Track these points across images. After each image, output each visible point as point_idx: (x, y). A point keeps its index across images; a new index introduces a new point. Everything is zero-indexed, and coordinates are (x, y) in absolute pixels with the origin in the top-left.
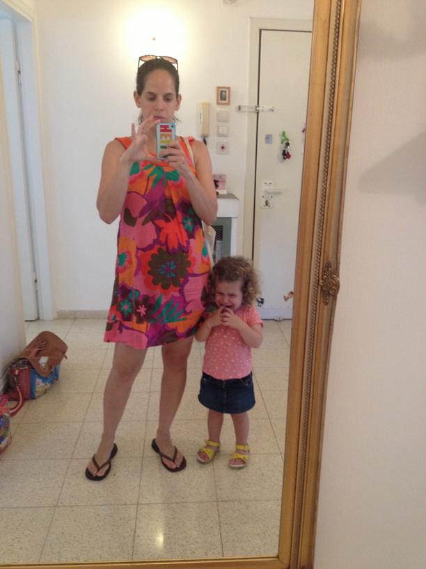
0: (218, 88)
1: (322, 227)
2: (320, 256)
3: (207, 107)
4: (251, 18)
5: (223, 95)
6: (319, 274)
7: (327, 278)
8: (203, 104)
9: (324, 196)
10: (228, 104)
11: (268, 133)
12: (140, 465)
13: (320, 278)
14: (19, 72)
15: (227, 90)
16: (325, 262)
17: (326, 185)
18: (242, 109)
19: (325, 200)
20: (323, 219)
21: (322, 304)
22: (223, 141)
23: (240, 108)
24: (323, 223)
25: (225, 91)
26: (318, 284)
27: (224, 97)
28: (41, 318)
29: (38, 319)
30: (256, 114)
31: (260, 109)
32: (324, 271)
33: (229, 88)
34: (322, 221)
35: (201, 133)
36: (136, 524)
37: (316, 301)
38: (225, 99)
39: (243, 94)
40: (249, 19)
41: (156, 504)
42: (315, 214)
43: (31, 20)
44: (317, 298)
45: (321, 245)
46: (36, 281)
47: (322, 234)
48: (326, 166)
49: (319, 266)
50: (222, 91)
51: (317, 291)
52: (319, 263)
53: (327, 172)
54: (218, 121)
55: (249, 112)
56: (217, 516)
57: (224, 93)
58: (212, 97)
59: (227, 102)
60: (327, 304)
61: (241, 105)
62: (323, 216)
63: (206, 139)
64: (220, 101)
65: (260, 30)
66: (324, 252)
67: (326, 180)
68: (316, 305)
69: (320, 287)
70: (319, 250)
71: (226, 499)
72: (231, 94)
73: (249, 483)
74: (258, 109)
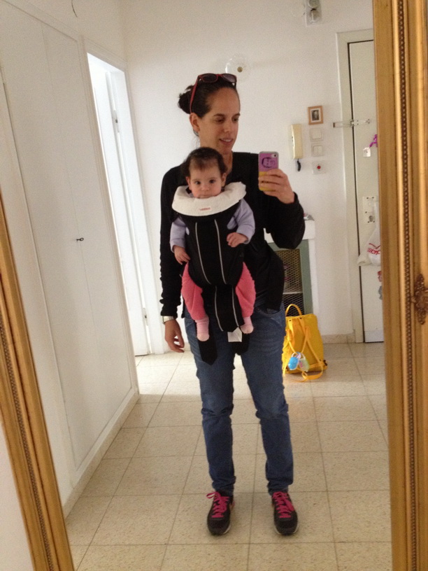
0: (310, 108)
1: (408, 235)
2: (409, 269)
4: (338, 33)
5: (315, 115)
6: (409, 289)
8: (294, 126)
9: (406, 200)
10: (322, 122)
13: (412, 295)
14: (117, 121)
15: (319, 109)
16: (416, 275)
18: (336, 125)
21: (418, 324)
22: (320, 160)
25: (318, 111)
26: (410, 301)
27: (316, 117)
28: (151, 352)
29: (149, 354)
30: (351, 129)
31: (355, 123)
32: (415, 286)
33: (321, 107)
34: (407, 229)
35: (294, 156)
37: (410, 321)
40: (336, 35)
41: (267, 543)
42: (398, 222)
44: (410, 317)
45: (409, 256)
46: (146, 317)
47: (409, 243)
48: (405, 166)
49: (409, 281)
50: (314, 111)
51: (410, 309)
52: (409, 277)
53: (407, 173)
54: (312, 141)
55: (344, 127)
57: (316, 113)
58: (304, 117)
59: (320, 120)
60: (422, 324)
61: (335, 121)
62: (408, 222)
63: (300, 162)
64: (315, 121)
65: (348, 44)
66: (414, 263)
68: (410, 325)
69: (412, 306)
71: (345, 540)
72: (324, 111)
73: (369, 522)
74: (353, 123)
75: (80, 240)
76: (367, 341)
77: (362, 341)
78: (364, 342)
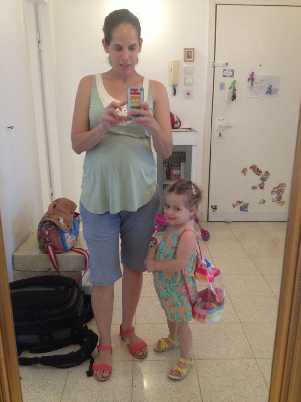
5: (189, 55)
8: (173, 61)
10: (193, 61)
14: (40, 42)
22: (189, 88)
25: (191, 52)
30: (213, 68)
31: (216, 64)
33: (193, 49)
35: (172, 83)
39: (204, 53)
46: (52, 194)
50: (189, 52)
54: (185, 74)
55: (208, 66)
57: (190, 53)
58: (181, 56)
59: (192, 59)
63: (176, 88)
64: (187, 59)
65: (216, 5)
71: (202, 358)
72: (195, 53)
73: (218, 345)
75: (11, 127)
76: (209, 220)
77: (206, 220)
78: (208, 221)
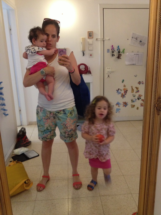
0: (88, 32)
1: (157, 81)
2: (156, 94)
3: (84, 40)
4: (100, 4)
6: (155, 101)
7: (159, 103)
8: (82, 38)
9: (157, 67)
11: (108, 49)
12: (67, 182)
13: (156, 104)
14: (11, 30)
15: (92, 32)
16: (158, 96)
17: (158, 63)
18: (98, 40)
19: (158, 69)
20: (157, 78)
21: (157, 115)
22: (91, 52)
23: (97, 39)
24: (157, 79)
26: (155, 106)
28: (22, 125)
29: (21, 125)
30: (103, 41)
31: (105, 39)
32: (157, 100)
34: (156, 78)
35: (82, 50)
36: (68, 207)
37: (154, 114)
38: (91, 36)
39: (98, 34)
40: (99, 5)
41: (75, 198)
42: (153, 76)
43: (14, 9)
44: (154, 112)
45: (156, 89)
46: (20, 110)
47: (156, 84)
48: (158, 55)
49: (155, 98)
50: (90, 33)
51: (155, 109)
52: (155, 97)
53: (158, 57)
54: (89, 45)
55: (101, 41)
56: (101, 202)
58: (86, 36)
59: (92, 37)
60: (159, 114)
61: (97, 38)
62: (157, 76)
63: (84, 52)
64: (89, 37)
65: (103, 9)
66: (157, 92)
67: (158, 61)
68: (154, 115)
69: (156, 108)
70: (155, 91)
72: (93, 34)
73: (112, 188)
74: (104, 39)
